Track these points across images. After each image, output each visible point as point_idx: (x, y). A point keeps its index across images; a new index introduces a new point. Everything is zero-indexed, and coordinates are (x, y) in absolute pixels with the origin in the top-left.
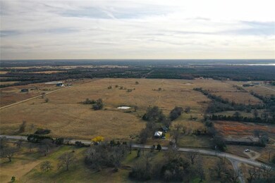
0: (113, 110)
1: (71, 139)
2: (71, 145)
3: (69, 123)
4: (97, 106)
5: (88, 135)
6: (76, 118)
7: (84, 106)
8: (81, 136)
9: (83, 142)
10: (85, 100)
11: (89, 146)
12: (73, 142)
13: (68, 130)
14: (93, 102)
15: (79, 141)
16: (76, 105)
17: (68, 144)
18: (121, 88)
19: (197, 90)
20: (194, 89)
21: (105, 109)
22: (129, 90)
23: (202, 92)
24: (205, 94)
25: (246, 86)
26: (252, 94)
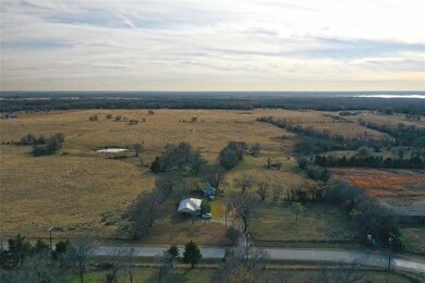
0: (82, 156)
18: (118, 119)
19: (263, 120)
20: (258, 120)
21: (64, 154)
22: (132, 122)
23: (272, 123)
24: (280, 126)
25: (346, 114)
26: (362, 124)
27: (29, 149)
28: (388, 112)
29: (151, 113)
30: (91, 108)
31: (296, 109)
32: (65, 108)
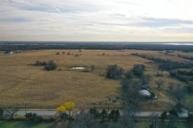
0: (68, 70)
1: (17, 108)
2: (19, 120)
3: (16, 85)
4: (50, 67)
5: (45, 100)
6: (25, 79)
7: (34, 67)
8: (34, 103)
9: (40, 113)
10: (35, 63)
11: (51, 120)
12: (22, 114)
13: (13, 95)
14: (44, 64)
15: (32, 111)
16: (25, 67)
17: (12, 120)
18: (69, 54)
19: (133, 55)
20: (131, 54)
21: (60, 70)
22: (77, 55)
23: (138, 56)
24: (143, 57)
25: (169, 52)
26: (180, 56)
27: (43, 67)
28: (187, 51)
29: (80, 51)
30: (49, 49)
31: (142, 49)
32: (37, 49)
